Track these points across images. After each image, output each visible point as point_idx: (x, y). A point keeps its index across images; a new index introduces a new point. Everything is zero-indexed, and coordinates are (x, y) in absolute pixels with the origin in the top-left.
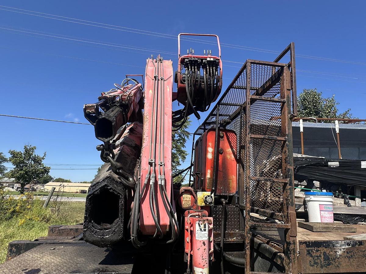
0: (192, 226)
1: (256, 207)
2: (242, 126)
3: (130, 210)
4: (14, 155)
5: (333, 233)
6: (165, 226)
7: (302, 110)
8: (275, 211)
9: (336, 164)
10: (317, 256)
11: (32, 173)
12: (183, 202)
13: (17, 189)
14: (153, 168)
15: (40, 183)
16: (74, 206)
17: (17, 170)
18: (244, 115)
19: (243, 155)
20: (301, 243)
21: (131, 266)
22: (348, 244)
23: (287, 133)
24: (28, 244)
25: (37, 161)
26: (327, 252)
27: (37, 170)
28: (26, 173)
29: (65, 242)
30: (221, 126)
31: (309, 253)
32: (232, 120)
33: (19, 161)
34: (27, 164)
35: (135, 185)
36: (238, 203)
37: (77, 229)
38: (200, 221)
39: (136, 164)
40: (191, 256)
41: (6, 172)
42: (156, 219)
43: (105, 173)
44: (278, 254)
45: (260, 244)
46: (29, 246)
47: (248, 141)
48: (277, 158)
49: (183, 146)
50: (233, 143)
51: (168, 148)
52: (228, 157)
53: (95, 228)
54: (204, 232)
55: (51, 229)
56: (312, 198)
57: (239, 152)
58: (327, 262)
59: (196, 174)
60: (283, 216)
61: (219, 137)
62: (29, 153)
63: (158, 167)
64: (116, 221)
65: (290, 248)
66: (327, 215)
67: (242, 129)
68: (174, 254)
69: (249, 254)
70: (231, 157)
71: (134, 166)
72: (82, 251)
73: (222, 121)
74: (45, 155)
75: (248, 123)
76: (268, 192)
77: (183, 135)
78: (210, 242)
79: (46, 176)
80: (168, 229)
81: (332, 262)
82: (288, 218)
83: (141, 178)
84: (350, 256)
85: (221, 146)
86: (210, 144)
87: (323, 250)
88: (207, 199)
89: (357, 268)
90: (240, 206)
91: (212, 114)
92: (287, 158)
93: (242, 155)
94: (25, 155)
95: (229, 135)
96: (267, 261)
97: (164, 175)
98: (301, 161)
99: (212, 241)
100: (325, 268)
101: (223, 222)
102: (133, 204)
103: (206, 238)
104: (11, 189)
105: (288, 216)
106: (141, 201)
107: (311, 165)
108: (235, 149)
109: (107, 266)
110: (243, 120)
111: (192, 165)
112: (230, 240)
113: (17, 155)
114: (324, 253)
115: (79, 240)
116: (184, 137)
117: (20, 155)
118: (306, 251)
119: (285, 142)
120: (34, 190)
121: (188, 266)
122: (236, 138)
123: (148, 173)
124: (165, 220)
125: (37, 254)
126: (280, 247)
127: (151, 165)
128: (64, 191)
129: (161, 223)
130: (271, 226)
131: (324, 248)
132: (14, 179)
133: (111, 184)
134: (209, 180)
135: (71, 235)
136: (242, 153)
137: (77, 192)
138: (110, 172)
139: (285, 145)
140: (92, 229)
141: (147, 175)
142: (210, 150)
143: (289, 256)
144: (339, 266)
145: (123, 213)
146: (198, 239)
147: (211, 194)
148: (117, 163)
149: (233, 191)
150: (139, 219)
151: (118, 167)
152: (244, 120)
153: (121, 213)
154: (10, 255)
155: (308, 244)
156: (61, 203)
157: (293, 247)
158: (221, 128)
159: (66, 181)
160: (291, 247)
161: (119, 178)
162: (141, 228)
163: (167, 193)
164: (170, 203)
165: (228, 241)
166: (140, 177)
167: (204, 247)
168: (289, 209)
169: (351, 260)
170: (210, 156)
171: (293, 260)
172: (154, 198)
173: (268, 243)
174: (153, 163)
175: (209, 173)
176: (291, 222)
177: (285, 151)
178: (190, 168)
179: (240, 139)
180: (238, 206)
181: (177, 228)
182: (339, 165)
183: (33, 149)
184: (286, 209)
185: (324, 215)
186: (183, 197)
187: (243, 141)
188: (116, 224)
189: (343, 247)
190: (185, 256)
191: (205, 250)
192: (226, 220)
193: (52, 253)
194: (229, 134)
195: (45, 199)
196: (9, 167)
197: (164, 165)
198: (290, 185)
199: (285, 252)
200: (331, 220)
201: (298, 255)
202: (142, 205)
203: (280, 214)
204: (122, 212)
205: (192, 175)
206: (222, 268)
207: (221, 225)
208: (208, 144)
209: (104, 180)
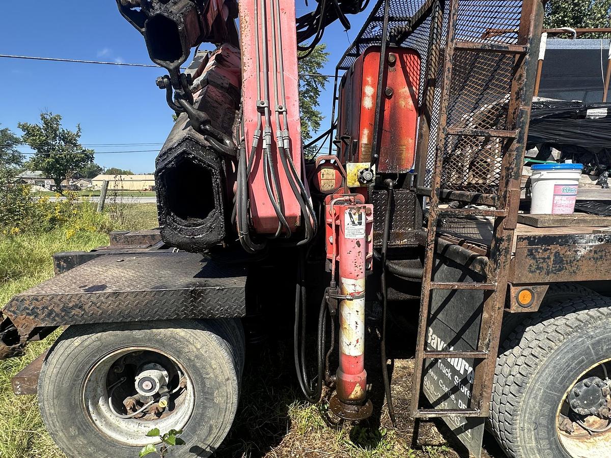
0: (338, 218)
1: (447, 189)
2: (433, 38)
3: (233, 195)
4: (30, 132)
5: (571, 228)
6: (293, 218)
7: (548, 16)
8: (482, 192)
9: (602, 112)
10: (544, 259)
11: (67, 161)
12: (322, 182)
13: (51, 188)
14: (266, 118)
15: (83, 177)
16: (145, 209)
17: (41, 156)
18: (440, 12)
19: (430, 98)
20: (520, 239)
21: (244, 279)
22: (600, 240)
23: (531, 36)
24: (82, 255)
25: (69, 140)
26: (561, 253)
27: (73, 156)
28: (57, 161)
29: (137, 252)
30: (391, 41)
31: (531, 254)
32: (414, 27)
33: (40, 141)
34: (55, 146)
35: (236, 151)
36: (415, 186)
37: (154, 235)
38: (351, 209)
39: (234, 118)
40: (337, 263)
41: (24, 161)
42: (278, 206)
43: (182, 133)
44: (478, 258)
45: (448, 246)
46: (83, 259)
47: (450, 56)
48: (490, 107)
49: (315, 103)
50: (414, 75)
51: (292, 80)
52: (402, 103)
53: (178, 224)
54: (359, 227)
55: (114, 236)
56: (545, 174)
57: (423, 94)
58: (558, 266)
59: (343, 138)
60: (496, 198)
61: (388, 64)
62: (52, 128)
63: (275, 117)
64: (211, 214)
65: (500, 247)
66: (565, 202)
67: (433, 44)
68: (309, 262)
69: (432, 256)
70: (407, 103)
71: (232, 120)
72: (165, 262)
73: (393, 31)
74: (79, 129)
75: (454, 15)
76: (465, 171)
77: (315, 81)
78: (367, 243)
79: (91, 166)
80: (298, 223)
81: (567, 267)
82: (505, 200)
83: (246, 139)
84: (599, 257)
85: (389, 82)
86: (369, 79)
87: (556, 248)
88: (364, 174)
89: (605, 275)
90: (418, 189)
91: (373, 18)
92: (521, 89)
93: (428, 98)
94: (46, 130)
95: (407, 59)
96: (458, 270)
97: (288, 129)
98: (536, 109)
99: (370, 241)
100: (553, 275)
101: (387, 216)
102: (236, 186)
103: (361, 236)
104: (42, 189)
105: (505, 197)
106: (250, 178)
107: (555, 116)
108: (416, 88)
109: (206, 279)
110: (437, 23)
111: (333, 127)
112: (398, 242)
113: (33, 131)
114: (556, 253)
115: (160, 249)
116: (316, 86)
117: (38, 130)
118: (526, 251)
119: (523, 55)
120: (77, 188)
121: (333, 277)
122: (420, 66)
123: (259, 127)
124: (293, 208)
125: (98, 267)
126: (482, 248)
127: (263, 113)
128: (125, 188)
129: (287, 213)
130: (474, 213)
131: (558, 245)
132: (40, 172)
133: (193, 151)
134: (365, 148)
135: (145, 243)
136: (428, 93)
137: (146, 189)
138: (190, 130)
139: (522, 63)
140: (174, 225)
141: (256, 131)
142: (369, 90)
143: (496, 258)
144: (577, 271)
145: (221, 198)
146: (348, 237)
147: (371, 166)
148: (199, 112)
149: (408, 164)
150: (249, 208)
151: (202, 120)
152: (438, 25)
153: (218, 200)
154: (59, 271)
155: (531, 240)
156: (123, 206)
157: (506, 246)
158: (391, 45)
159: (125, 173)
160: (503, 245)
161: (206, 139)
162: (254, 222)
163: (294, 163)
164: (300, 180)
165: (395, 245)
166: (243, 137)
167: (358, 249)
168: (510, 184)
169: (599, 263)
170: (368, 103)
171: (502, 265)
172: (271, 171)
173: (461, 244)
174: (266, 108)
175: (366, 135)
176: (509, 205)
177: (521, 76)
178: (330, 132)
179: (427, 65)
180: (414, 191)
181: (314, 220)
182: (606, 114)
183: (56, 119)
184: (504, 185)
185: (560, 202)
186: (322, 173)
187: (433, 69)
188: (212, 217)
189: (591, 244)
190: (326, 264)
191: (360, 254)
192: (392, 212)
193: (119, 266)
194: (406, 57)
195: (98, 200)
196: (28, 152)
197: (286, 111)
198: (518, 142)
199: (491, 253)
200: (570, 210)
201: (512, 257)
202: (253, 185)
203: (492, 195)
204: (219, 197)
205: (335, 142)
206: (383, 282)
207: (383, 221)
208: (366, 79)
209: (180, 143)
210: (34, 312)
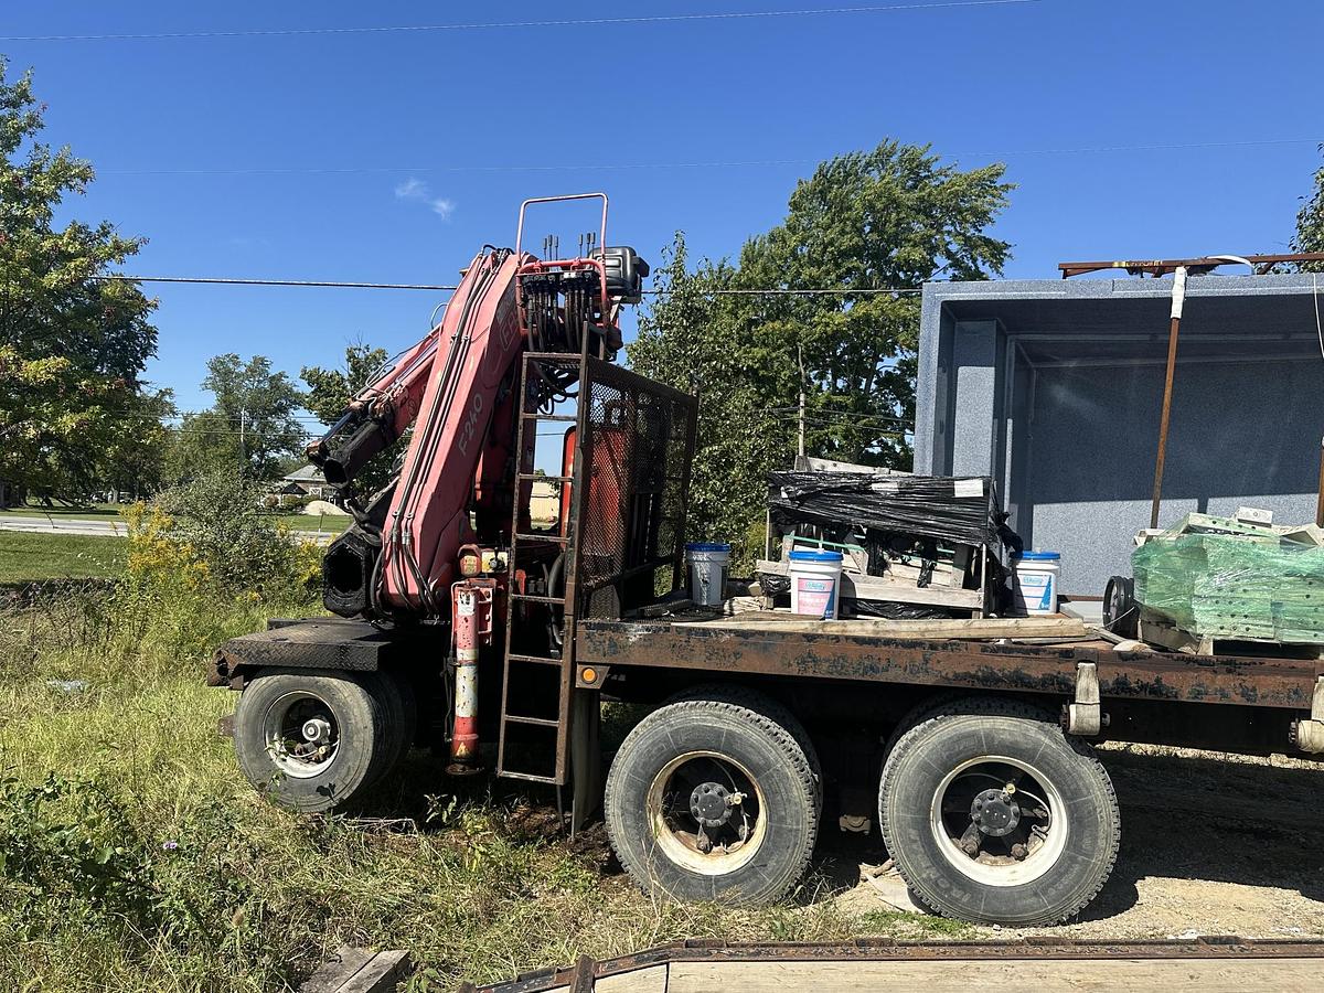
9: (891, 487)
10: (600, 642)
14: (396, 523)
20: (579, 623)
22: (648, 630)
26: (615, 638)
31: (589, 637)
33: (339, 407)
38: (462, 591)
42: (400, 586)
54: (466, 606)
58: (613, 649)
63: (404, 522)
64: (356, 589)
78: (483, 620)
80: (419, 600)
81: (621, 651)
84: (648, 645)
87: (610, 634)
94: (353, 383)
97: (411, 531)
100: (609, 657)
103: (469, 614)
106: (383, 564)
113: (328, 384)
114: (610, 638)
117: (338, 384)
118: (584, 635)
121: (452, 647)
129: (410, 593)
131: (611, 631)
140: (333, 596)
144: (630, 656)
150: (382, 586)
151: (362, 520)
153: (363, 579)
164: (417, 568)
167: (466, 624)
169: (649, 650)
171: (565, 644)
174: (397, 516)
183: (377, 359)
186: (465, 560)
188: (357, 592)
189: (640, 633)
191: (468, 628)
197: (413, 518)
202: (387, 570)
210: (239, 653)
